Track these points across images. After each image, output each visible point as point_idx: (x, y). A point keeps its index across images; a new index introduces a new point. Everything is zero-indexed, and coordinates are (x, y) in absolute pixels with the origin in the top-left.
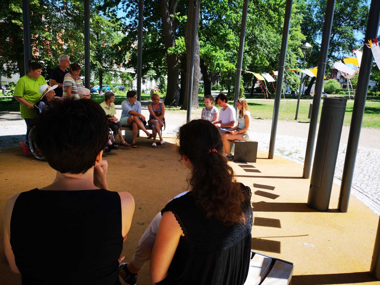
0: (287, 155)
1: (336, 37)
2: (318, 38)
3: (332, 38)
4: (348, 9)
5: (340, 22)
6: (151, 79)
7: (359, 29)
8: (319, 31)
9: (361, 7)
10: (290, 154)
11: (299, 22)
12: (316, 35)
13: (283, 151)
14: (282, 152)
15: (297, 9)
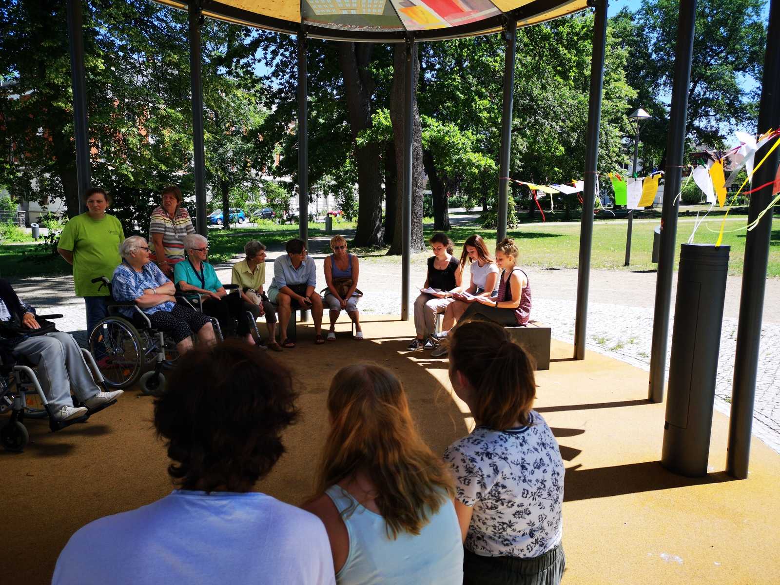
0: (612, 350)
1: (700, 89)
2: (662, 92)
3: (693, 90)
4: (722, 30)
5: (705, 58)
6: (326, 194)
7: (747, 70)
8: (664, 78)
9: (748, 25)
10: (620, 346)
11: (621, 62)
12: (658, 85)
13: (603, 339)
14: (601, 342)
15: (615, 38)
